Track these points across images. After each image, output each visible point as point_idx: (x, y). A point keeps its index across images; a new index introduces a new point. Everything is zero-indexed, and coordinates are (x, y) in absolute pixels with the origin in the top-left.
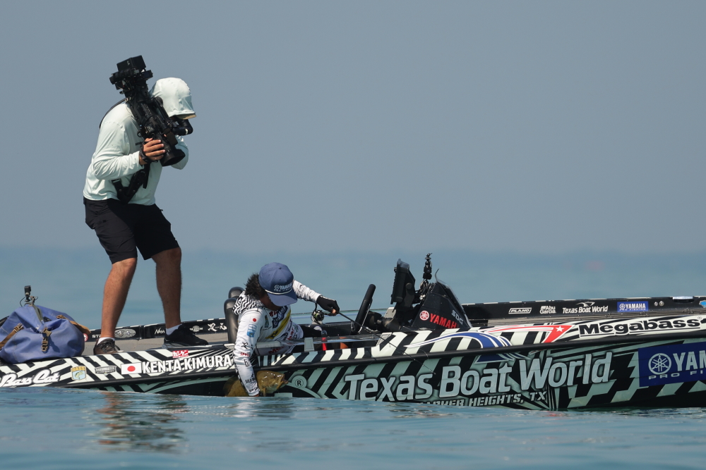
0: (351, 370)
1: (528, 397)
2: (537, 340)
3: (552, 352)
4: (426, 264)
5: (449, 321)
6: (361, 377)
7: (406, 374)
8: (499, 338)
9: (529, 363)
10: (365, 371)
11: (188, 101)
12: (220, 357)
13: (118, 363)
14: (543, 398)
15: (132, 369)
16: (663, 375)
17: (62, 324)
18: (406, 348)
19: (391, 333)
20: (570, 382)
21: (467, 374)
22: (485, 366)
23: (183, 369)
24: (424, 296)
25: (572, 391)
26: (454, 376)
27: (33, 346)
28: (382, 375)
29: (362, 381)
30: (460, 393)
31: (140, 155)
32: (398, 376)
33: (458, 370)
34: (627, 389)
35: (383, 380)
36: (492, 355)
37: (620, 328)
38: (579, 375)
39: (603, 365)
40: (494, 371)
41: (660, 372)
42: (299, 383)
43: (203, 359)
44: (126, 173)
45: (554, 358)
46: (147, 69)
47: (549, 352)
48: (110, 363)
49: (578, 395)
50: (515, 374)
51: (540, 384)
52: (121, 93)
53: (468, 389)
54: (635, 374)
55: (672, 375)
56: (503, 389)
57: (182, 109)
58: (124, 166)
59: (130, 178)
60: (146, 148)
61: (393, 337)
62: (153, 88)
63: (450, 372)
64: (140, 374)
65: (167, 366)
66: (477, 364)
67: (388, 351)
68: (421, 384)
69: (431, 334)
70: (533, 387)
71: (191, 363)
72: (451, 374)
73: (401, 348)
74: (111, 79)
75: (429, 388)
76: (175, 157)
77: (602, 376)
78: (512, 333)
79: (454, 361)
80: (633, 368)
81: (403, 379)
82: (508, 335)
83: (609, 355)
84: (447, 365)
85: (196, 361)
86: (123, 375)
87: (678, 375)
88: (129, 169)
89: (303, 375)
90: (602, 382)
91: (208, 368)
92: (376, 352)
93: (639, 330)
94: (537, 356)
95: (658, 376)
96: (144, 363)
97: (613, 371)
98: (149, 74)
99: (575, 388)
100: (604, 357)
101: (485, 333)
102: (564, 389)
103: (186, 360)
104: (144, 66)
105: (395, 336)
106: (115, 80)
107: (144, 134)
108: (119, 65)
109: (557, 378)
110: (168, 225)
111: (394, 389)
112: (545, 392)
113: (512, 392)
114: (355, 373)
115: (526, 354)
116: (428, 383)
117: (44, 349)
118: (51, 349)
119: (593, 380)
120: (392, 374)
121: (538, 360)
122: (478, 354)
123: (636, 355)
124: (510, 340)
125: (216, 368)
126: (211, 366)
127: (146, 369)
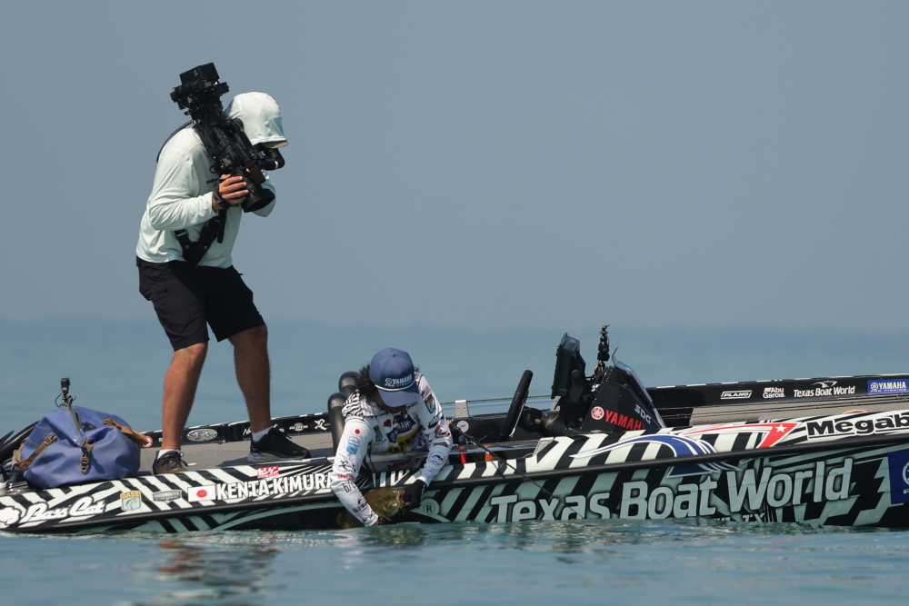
0: (499, 489)
2: (750, 444)
3: (771, 460)
4: (602, 340)
5: (632, 420)
6: (513, 498)
7: (574, 493)
8: (699, 443)
9: (740, 475)
10: (518, 490)
11: (277, 124)
12: (322, 475)
13: (184, 485)
15: (202, 494)
17: (109, 433)
18: (573, 458)
19: (552, 438)
20: (797, 500)
21: (656, 492)
22: (681, 480)
23: (272, 493)
24: (597, 386)
25: (800, 512)
26: (638, 495)
27: (69, 464)
28: (541, 496)
29: (514, 504)
31: (214, 197)
32: (562, 497)
33: (643, 487)
34: (874, 507)
35: (543, 502)
36: (690, 467)
37: (862, 425)
38: (808, 490)
39: (841, 476)
40: (692, 487)
42: (429, 508)
43: (299, 478)
44: (194, 221)
45: (774, 469)
46: (221, 81)
47: (766, 461)
48: (173, 486)
49: (807, 517)
50: (722, 491)
51: (756, 503)
52: (186, 113)
53: (658, 512)
54: (885, 487)
56: (705, 510)
57: (270, 135)
58: (191, 212)
59: (199, 229)
60: (222, 188)
61: (555, 443)
62: (230, 106)
63: (632, 490)
64: (213, 501)
65: (250, 489)
66: (669, 478)
67: (550, 462)
68: (595, 507)
69: (606, 439)
70: (746, 508)
71: (282, 484)
72: (635, 493)
73: (566, 459)
74: (172, 95)
75: (605, 512)
76: (261, 200)
77: (840, 490)
78: (716, 436)
79: (637, 475)
80: (881, 479)
81: (569, 500)
82: (711, 439)
83: (849, 463)
84: (629, 480)
85: (289, 482)
86: (191, 503)
88: (199, 216)
89: (435, 498)
90: (840, 499)
91: (305, 491)
92: (532, 465)
93: (888, 428)
94: (750, 466)
96: (219, 485)
97: (854, 484)
98: (224, 88)
99: (804, 507)
100: (841, 465)
101: (679, 436)
102: (789, 510)
103: (275, 481)
104: (216, 77)
105: (557, 443)
106: (178, 96)
107: (219, 169)
108: (183, 76)
109: (779, 495)
110: (249, 294)
111: (557, 514)
112: (762, 515)
113: (718, 515)
114: (505, 493)
115: (736, 465)
116: (603, 505)
117: (84, 469)
118: (93, 468)
119: (828, 497)
120: (554, 494)
121: (753, 470)
122: (670, 464)
123: (885, 462)
124: (713, 445)
125: (315, 490)
126: (309, 489)
127: (221, 493)
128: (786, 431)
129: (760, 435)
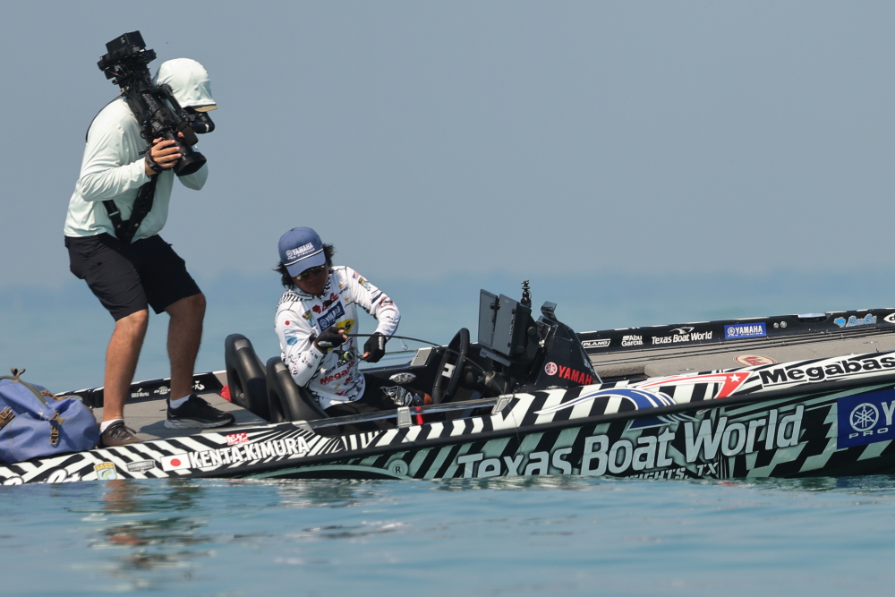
0: (465, 448)
1: (695, 471)
2: (708, 395)
3: (726, 410)
4: (524, 295)
5: (583, 374)
6: (479, 457)
7: (538, 449)
8: (659, 395)
9: (697, 425)
10: (484, 448)
11: (207, 89)
13: (155, 455)
14: (714, 472)
15: (176, 463)
16: (867, 432)
17: (72, 405)
18: (537, 415)
19: (511, 396)
20: (749, 448)
21: (617, 445)
22: (640, 433)
23: (246, 459)
24: (543, 342)
25: (751, 460)
26: (599, 449)
27: (38, 438)
28: (506, 453)
29: (480, 462)
30: (608, 472)
31: (147, 162)
32: (526, 453)
33: (604, 440)
34: (821, 453)
35: (508, 459)
36: (646, 418)
37: (813, 372)
38: (761, 439)
39: (792, 423)
40: (651, 439)
41: (865, 428)
42: (398, 469)
43: (269, 443)
45: (729, 418)
46: (147, 48)
47: (722, 411)
48: (145, 456)
49: (758, 465)
50: (679, 443)
51: (710, 453)
52: (114, 82)
53: (618, 465)
54: (833, 432)
55: (879, 432)
56: (663, 462)
57: (199, 98)
60: (154, 151)
61: (515, 401)
63: (594, 444)
64: (189, 469)
65: (223, 457)
66: (630, 432)
67: (516, 418)
68: (557, 462)
69: (566, 394)
70: (701, 458)
72: (597, 447)
73: (530, 416)
74: (99, 64)
75: (567, 466)
76: (191, 165)
77: (790, 437)
78: (674, 388)
79: (598, 429)
80: (830, 424)
81: (533, 456)
82: (670, 391)
83: (800, 410)
84: (591, 434)
86: (167, 472)
87: (887, 429)
88: (132, 182)
89: (404, 459)
90: (790, 446)
91: (278, 457)
92: (498, 422)
93: (838, 374)
94: (707, 416)
95: (861, 433)
97: (804, 430)
98: (151, 55)
99: (755, 455)
100: (793, 412)
102: (741, 459)
104: (142, 45)
105: (518, 400)
106: (106, 65)
107: (149, 135)
108: (109, 45)
109: (733, 444)
110: (182, 262)
111: (521, 471)
112: (716, 464)
113: (674, 466)
114: (471, 452)
115: (693, 415)
116: (566, 460)
117: (54, 442)
118: (63, 442)
119: (779, 444)
120: (518, 451)
121: (709, 421)
122: (630, 418)
123: (834, 408)
124: (672, 397)
125: (289, 455)
126: (282, 454)
127: (196, 463)
128: (741, 380)
129: (716, 386)
